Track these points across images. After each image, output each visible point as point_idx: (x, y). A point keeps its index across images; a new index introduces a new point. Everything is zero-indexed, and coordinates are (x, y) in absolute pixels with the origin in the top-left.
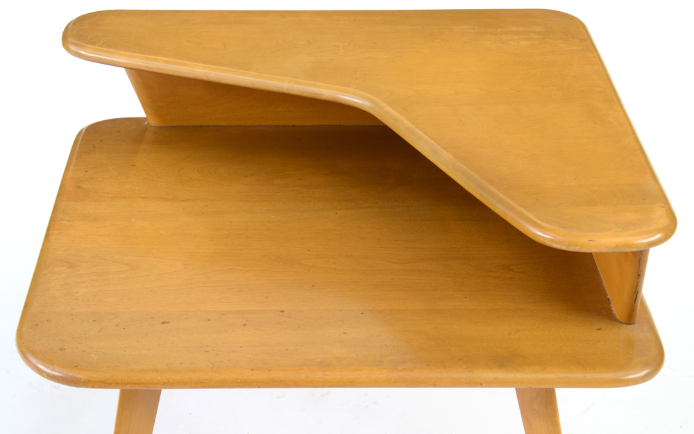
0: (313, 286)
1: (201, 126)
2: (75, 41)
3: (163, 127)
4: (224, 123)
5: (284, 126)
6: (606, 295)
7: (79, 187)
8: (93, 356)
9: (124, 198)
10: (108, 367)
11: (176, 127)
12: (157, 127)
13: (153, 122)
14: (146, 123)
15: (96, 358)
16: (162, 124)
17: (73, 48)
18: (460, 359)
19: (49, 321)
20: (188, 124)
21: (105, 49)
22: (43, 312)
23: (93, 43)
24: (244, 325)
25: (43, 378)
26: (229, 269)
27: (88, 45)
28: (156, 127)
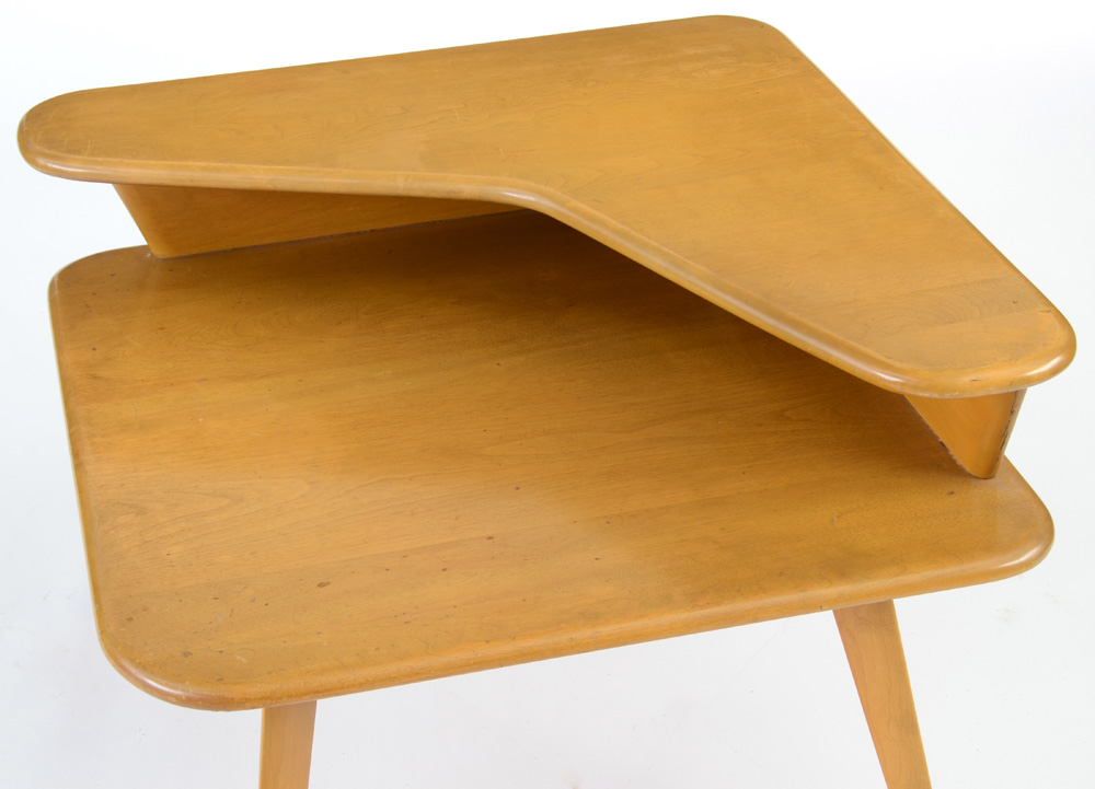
0: (518, 489)
1: (235, 249)
2: (46, 151)
3: (177, 258)
4: (268, 241)
5: (358, 233)
6: (935, 438)
7: (95, 377)
8: (238, 658)
9: (171, 385)
10: (269, 673)
11: (196, 256)
12: (169, 259)
13: (160, 252)
14: (149, 255)
15: (244, 660)
16: (176, 255)
17: (41, 161)
18: (781, 574)
19: (145, 609)
20: (215, 249)
21: (100, 159)
22: (130, 597)
23: (78, 152)
24: (444, 570)
25: (170, 705)
26: (381, 480)
27: (72, 156)
28: (166, 260)
